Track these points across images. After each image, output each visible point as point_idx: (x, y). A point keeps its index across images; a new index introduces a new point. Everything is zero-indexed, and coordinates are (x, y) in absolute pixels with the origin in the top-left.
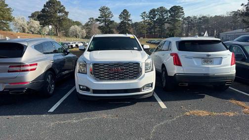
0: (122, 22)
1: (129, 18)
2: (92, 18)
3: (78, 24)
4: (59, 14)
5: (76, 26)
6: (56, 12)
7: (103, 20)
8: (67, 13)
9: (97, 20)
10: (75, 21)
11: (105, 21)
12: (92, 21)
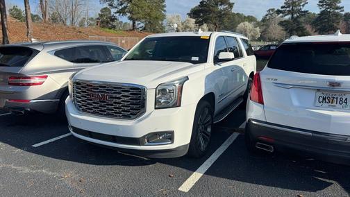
0: (322, 13)
1: (338, 5)
2: (273, 10)
3: (251, 19)
4: (221, 8)
5: (247, 23)
6: (217, 5)
7: (288, 11)
8: (231, 5)
9: (279, 12)
10: (246, 16)
11: (292, 12)
12: (271, 15)
